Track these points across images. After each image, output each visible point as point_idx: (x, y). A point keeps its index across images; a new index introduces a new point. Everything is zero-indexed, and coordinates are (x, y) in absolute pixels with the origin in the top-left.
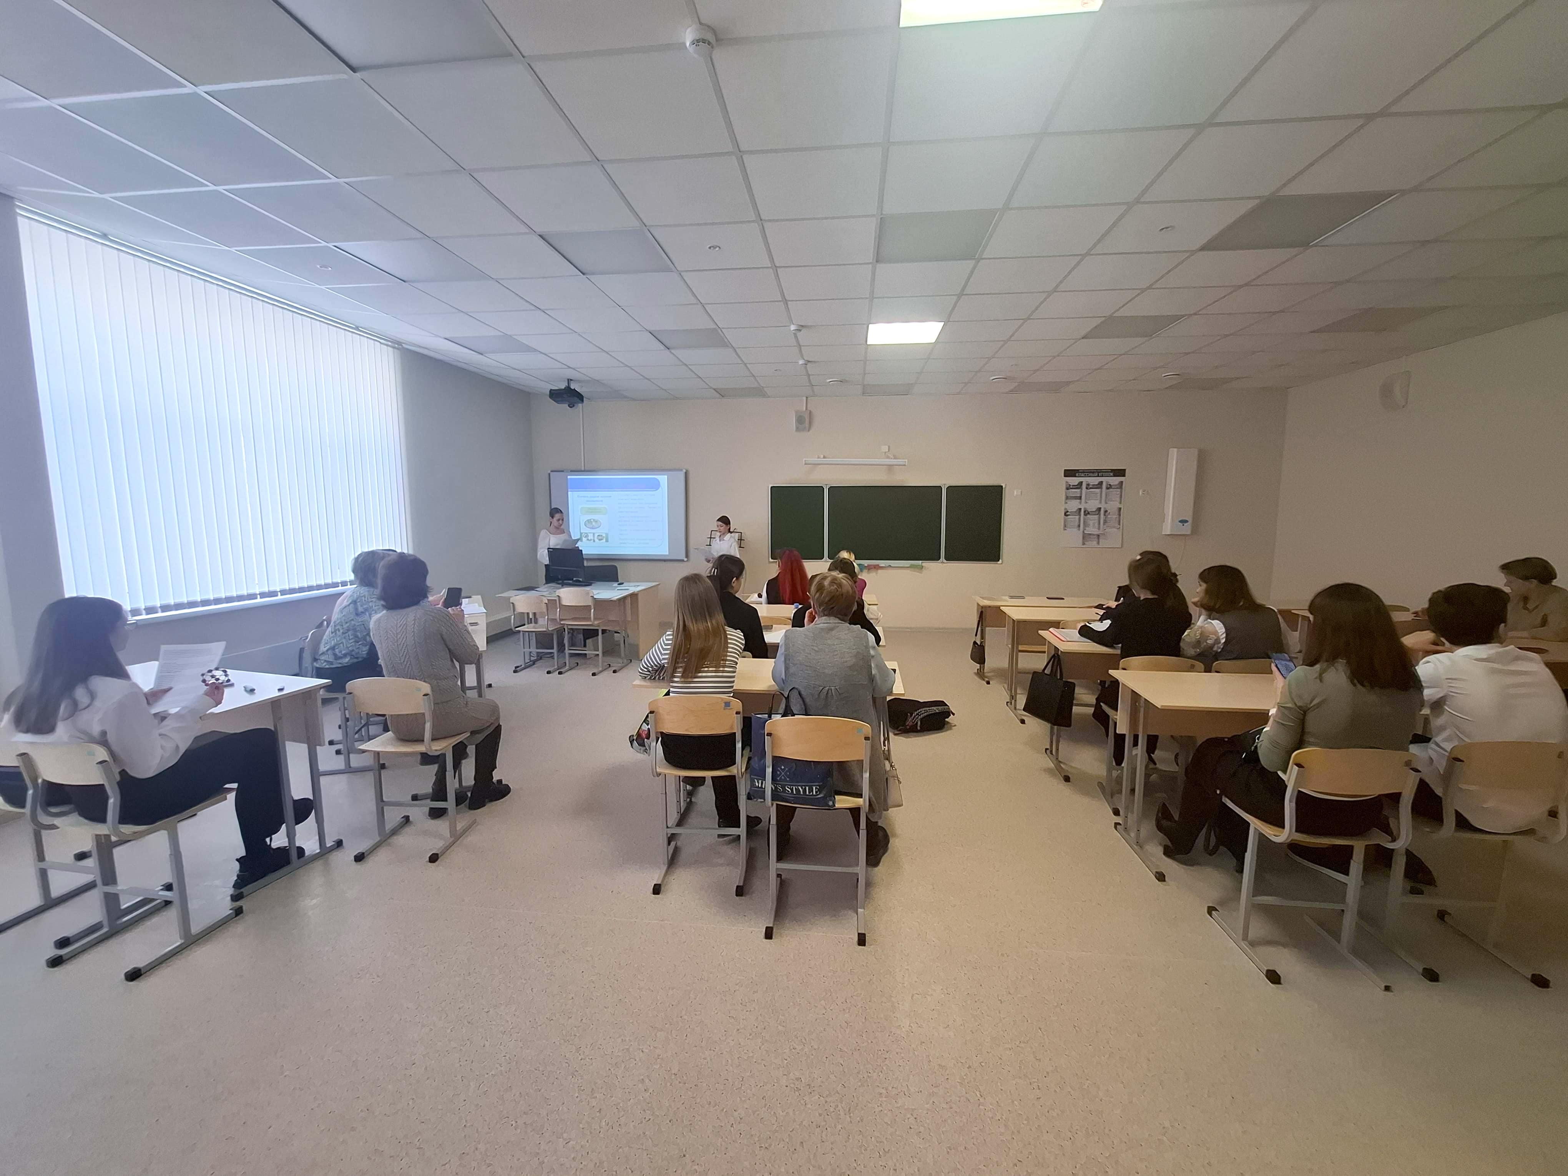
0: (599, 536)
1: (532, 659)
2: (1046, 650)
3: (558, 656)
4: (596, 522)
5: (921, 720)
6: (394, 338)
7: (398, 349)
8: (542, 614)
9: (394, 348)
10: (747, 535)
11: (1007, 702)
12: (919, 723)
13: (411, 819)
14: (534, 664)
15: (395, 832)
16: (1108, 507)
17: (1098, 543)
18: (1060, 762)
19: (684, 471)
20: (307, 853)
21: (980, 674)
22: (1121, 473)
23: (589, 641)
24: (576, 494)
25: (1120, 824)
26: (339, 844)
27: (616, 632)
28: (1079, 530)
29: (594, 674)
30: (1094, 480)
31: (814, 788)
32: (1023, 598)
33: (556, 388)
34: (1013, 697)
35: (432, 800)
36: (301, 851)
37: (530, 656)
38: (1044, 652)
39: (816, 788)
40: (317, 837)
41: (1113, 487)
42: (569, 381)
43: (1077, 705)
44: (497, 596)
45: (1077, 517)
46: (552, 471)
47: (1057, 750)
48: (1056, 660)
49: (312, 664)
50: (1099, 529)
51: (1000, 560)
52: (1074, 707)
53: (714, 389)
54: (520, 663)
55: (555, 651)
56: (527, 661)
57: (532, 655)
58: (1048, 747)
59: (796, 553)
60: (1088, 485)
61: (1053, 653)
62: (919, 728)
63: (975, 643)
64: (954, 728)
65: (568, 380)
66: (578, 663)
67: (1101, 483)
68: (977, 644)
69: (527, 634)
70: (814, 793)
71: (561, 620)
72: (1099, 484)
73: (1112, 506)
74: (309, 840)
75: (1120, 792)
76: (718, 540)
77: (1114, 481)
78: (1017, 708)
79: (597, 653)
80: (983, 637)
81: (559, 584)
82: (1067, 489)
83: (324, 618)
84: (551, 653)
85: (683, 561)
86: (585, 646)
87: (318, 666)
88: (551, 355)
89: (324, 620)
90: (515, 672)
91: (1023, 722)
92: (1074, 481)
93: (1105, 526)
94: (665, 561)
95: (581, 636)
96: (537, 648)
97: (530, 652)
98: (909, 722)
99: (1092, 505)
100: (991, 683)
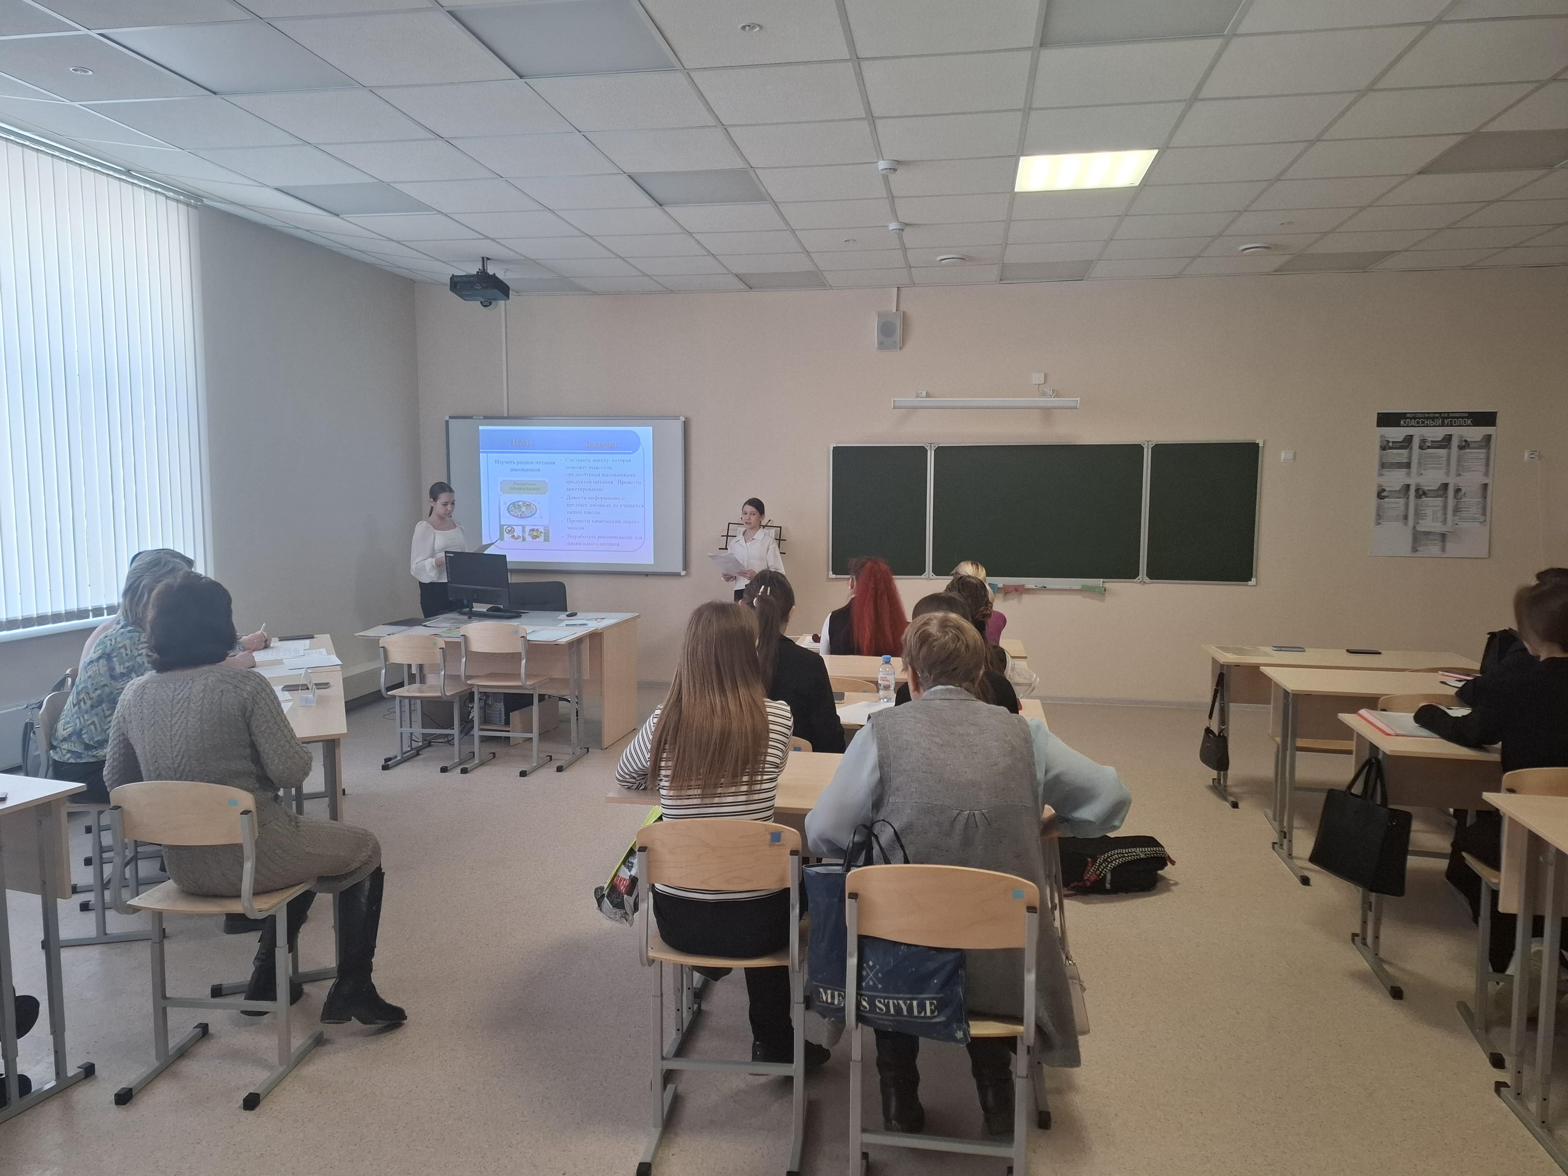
0: (533, 530)
1: (415, 745)
2: (1354, 748)
3: (460, 740)
4: (528, 505)
5: (1114, 871)
6: (191, 189)
7: (195, 207)
8: (435, 669)
9: (188, 205)
10: (792, 533)
11: (1274, 843)
12: (1109, 877)
13: (211, 1029)
14: (418, 754)
15: (183, 1053)
16: (1461, 482)
17: (1443, 549)
18: (1381, 960)
19: (682, 419)
20: (34, 1087)
21: (1219, 789)
22: (1487, 419)
23: (515, 716)
24: (493, 457)
25: (1505, 1085)
26: (89, 1071)
27: (562, 699)
28: (1406, 524)
29: (523, 774)
30: (1437, 433)
31: (928, 1003)
32: (1301, 650)
33: (464, 274)
34: (1285, 835)
35: (249, 998)
36: (24, 1083)
37: (412, 740)
38: (1349, 752)
39: (931, 1004)
40: (52, 1059)
41: (1472, 445)
42: (485, 260)
43: (1417, 853)
44: (357, 634)
45: (1402, 501)
46: (451, 417)
47: (1376, 937)
48: (1374, 769)
49: (48, 752)
50: (1444, 522)
51: (1253, 580)
52: (1409, 857)
53: (736, 275)
54: (394, 751)
55: (456, 731)
56: (406, 748)
57: (414, 738)
58: (1358, 930)
59: (884, 566)
60: (1423, 440)
61: (1366, 756)
62: (1108, 886)
63: (1208, 731)
64: (1173, 888)
65: (483, 258)
66: (494, 754)
67: (1448, 438)
68: (1212, 732)
69: (407, 701)
70: (928, 1013)
71: (468, 677)
72: (1444, 439)
73: (1471, 479)
74: (38, 1062)
75: (1505, 1022)
76: (742, 541)
77: (1475, 433)
78: (1295, 853)
79: (529, 735)
80: (1223, 720)
81: (464, 614)
82: (1383, 448)
83: (68, 672)
84: (447, 735)
85: (678, 575)
86: (507, 722)
87: (56, 758)
88: (456, 217)
89: (67, 676)
90: (385, 768)
91: (1305, 881)
92: (1396, 434)
93: (1457, 518)
94: (647, 575)
95: (501, 706)
96: (423, 727)
97: (411, 734)
98: (1091, 874)
99: (1432, 478)
100: (1240, 805)
